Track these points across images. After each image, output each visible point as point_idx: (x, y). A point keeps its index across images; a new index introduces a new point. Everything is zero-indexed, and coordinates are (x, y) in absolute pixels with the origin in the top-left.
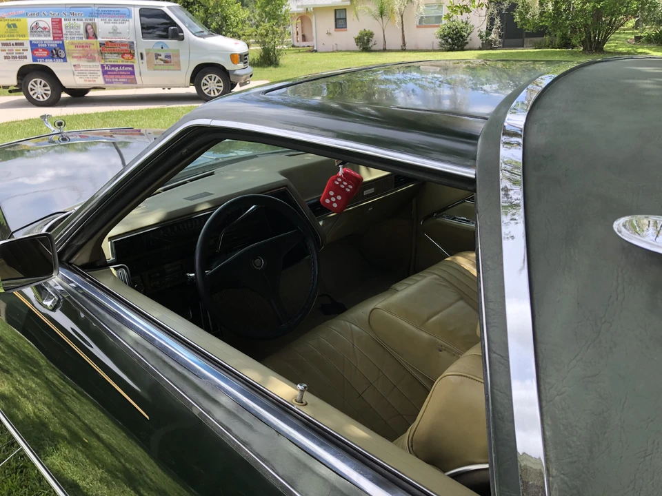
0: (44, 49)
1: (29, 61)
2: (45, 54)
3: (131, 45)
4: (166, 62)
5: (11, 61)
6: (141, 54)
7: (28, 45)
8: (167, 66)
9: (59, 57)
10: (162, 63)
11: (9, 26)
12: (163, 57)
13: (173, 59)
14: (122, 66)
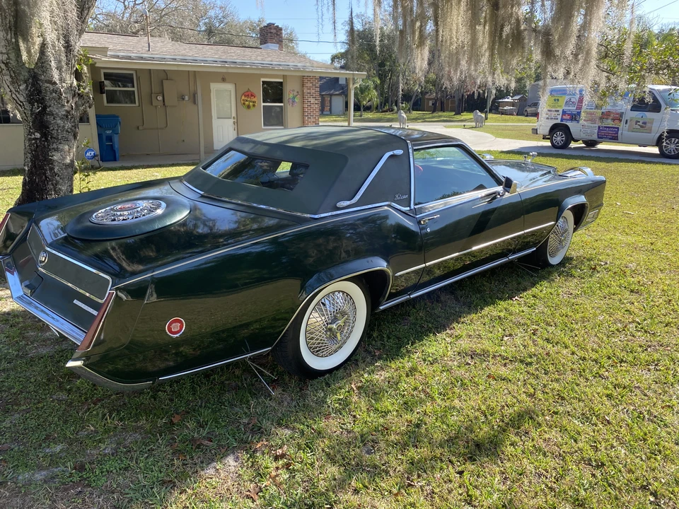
0: (569, 115)
1: (558, 121)
2: (568, 117)
3: (621, 114)
4: (641, 127)
5: (550, 121)
6: (627, 121)
7: (561, 112)
8: (642, 130)
9: (575, 120)
10: (639, 127)
11: (555, 100)
12: (640, 124)
13: (648, 125)
14: (611, 127)
